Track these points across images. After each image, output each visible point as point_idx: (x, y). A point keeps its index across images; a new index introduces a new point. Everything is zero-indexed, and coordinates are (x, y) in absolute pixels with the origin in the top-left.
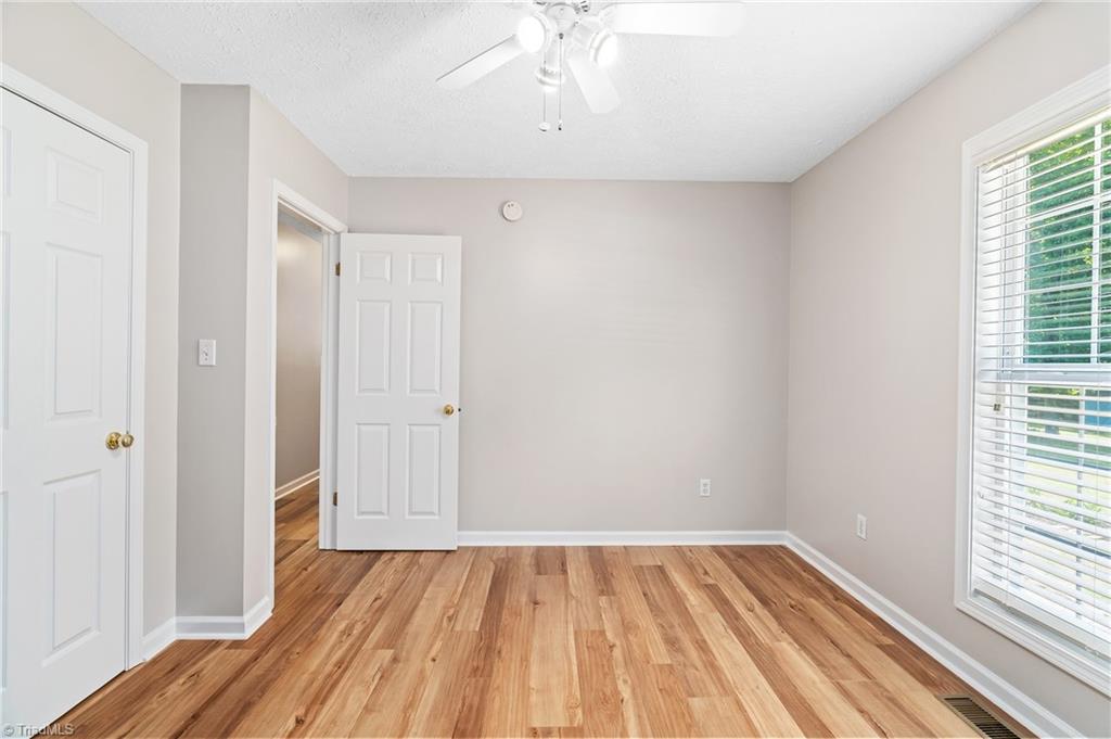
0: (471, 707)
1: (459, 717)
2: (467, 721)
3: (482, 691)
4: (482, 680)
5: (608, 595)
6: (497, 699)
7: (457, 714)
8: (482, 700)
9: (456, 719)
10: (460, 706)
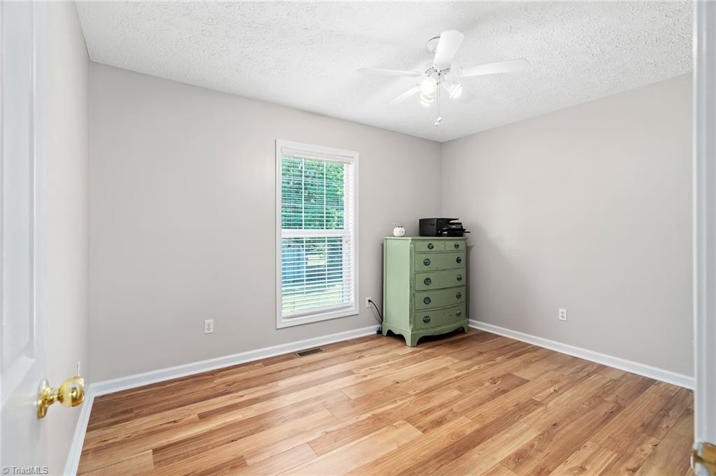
0: (439, 462)
1: (451, 461)
2: (448, 456)
3: (424, 464)
4: (416, 471)
5: (244, 460)
6: (421, 455)
7: (450, 463)
8: (429, 460)
9: (453, 462)
10: (443, 467)
